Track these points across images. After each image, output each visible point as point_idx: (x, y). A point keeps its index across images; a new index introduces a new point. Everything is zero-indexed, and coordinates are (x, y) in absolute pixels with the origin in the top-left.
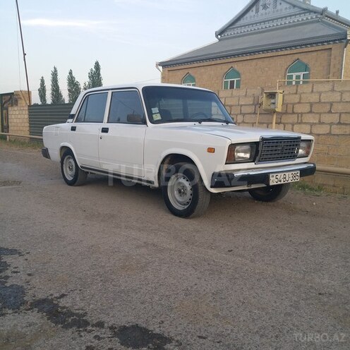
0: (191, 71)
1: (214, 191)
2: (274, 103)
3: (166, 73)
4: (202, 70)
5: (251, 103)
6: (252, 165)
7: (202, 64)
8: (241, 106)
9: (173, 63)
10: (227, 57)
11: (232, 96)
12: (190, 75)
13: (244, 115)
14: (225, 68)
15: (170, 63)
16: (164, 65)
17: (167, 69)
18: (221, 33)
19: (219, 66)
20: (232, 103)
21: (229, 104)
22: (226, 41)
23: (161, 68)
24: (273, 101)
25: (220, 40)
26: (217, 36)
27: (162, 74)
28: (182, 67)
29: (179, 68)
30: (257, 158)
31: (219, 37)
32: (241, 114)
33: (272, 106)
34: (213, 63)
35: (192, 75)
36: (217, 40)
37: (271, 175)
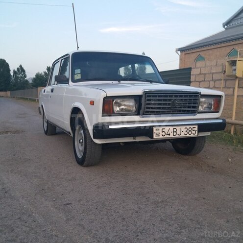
0: (201, 53)
1: (97, 141)
2: (235, 70)
3: (183, 56)
4: (210, 52)
5: (221, 71)
6: (137, 118)
7: (210, 48)
8: (213, 73)
9: (189, 48)
10: (229, 41)
11: (206, 66)
12: (201, 56)
13: (215, 81)
14: (228, 50)
15: (187, 48)
16: (182, 50)
17: (184, 53)
18: (227, 24)
19: (224, 49)
20: (206, 72)
21: (204, 73)
22: (230, 30)
23: (179, 52)
24: (234, 68)
25: (226, 29)
26: (224, 26)
27: (180, 57)
28: (195, 51)
29: (193, 51)
30: (141, 112)
31: (226, 27)
32: (212, 80)
33: (234, 72)
34: (219, 46)
35: (203, 56)
36: (224, 29)
37: (155, 129)
